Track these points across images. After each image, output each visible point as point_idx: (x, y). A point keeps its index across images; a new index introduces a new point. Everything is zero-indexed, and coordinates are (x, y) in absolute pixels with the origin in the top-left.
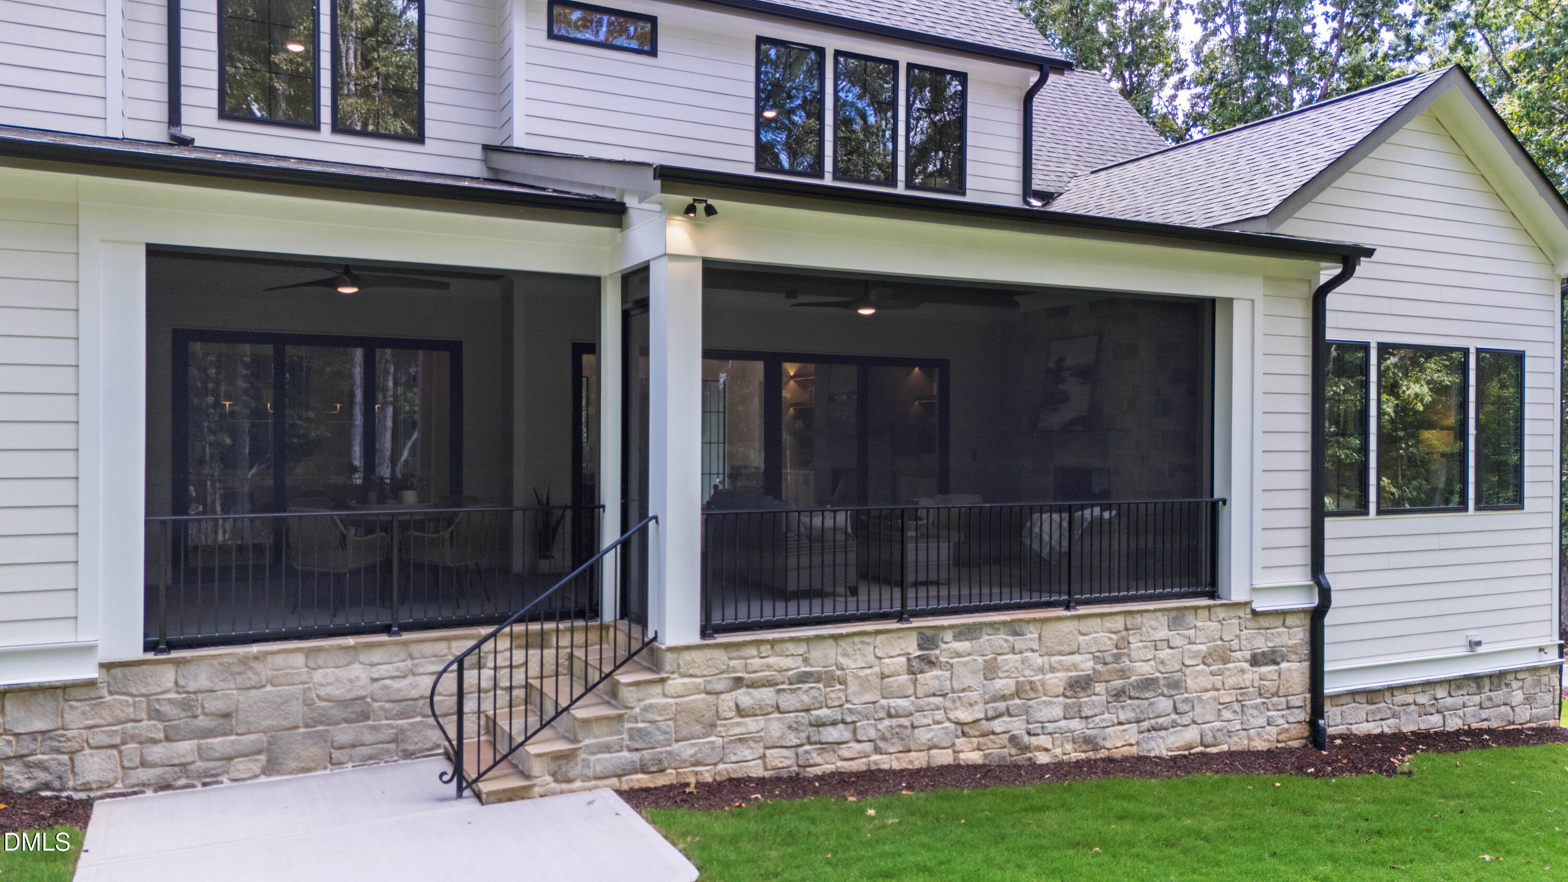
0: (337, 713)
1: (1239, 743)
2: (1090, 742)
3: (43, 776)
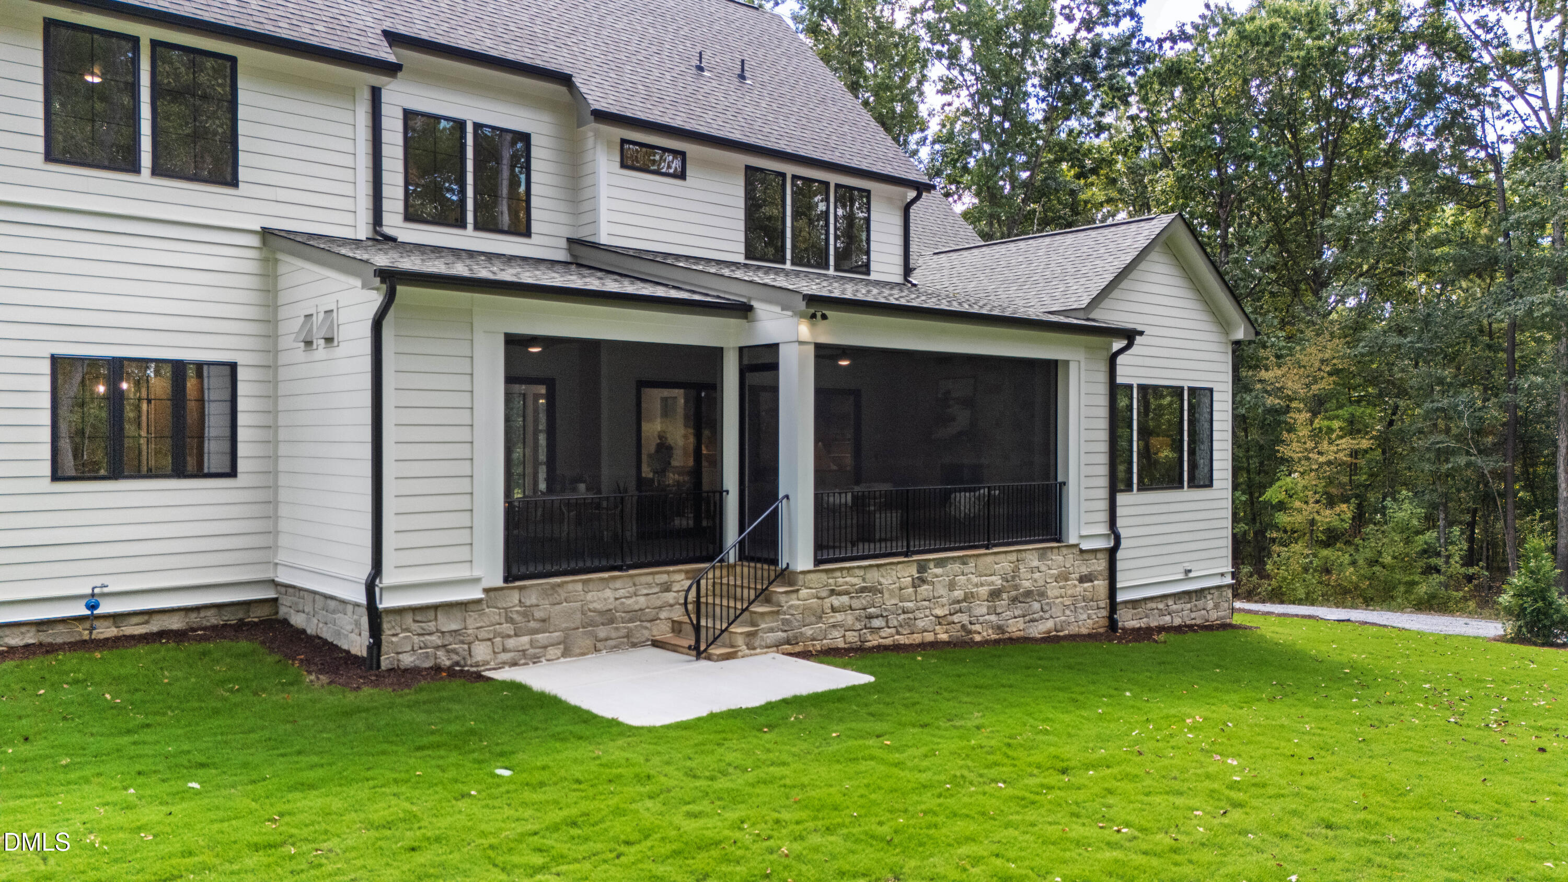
0: (598, 619)
1: (1073, 629)
2: (1000, 629)
3: (456, 658)
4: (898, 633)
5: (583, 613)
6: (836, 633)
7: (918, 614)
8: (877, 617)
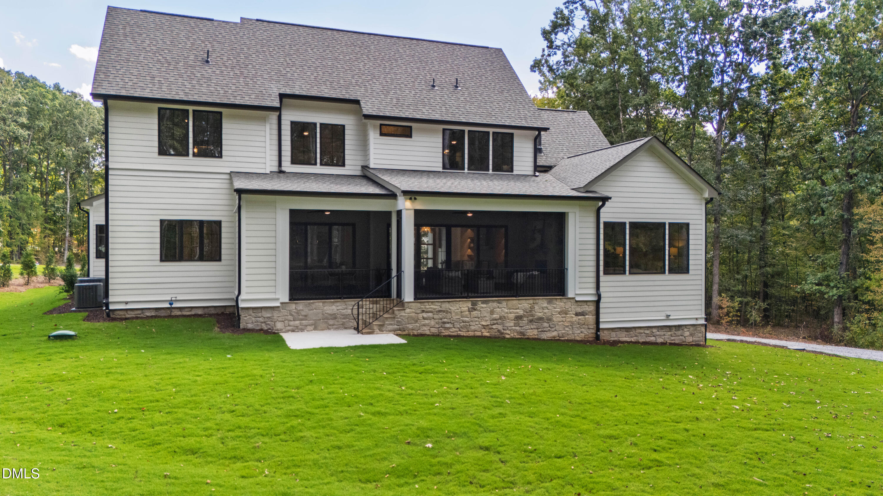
0: (329, 317)
1: (572, 337)
2: (522, 333)
4: (460, 331)
5: (323, 314)
6: (426, 328)
7: (471, 323)
8: (448, 323)
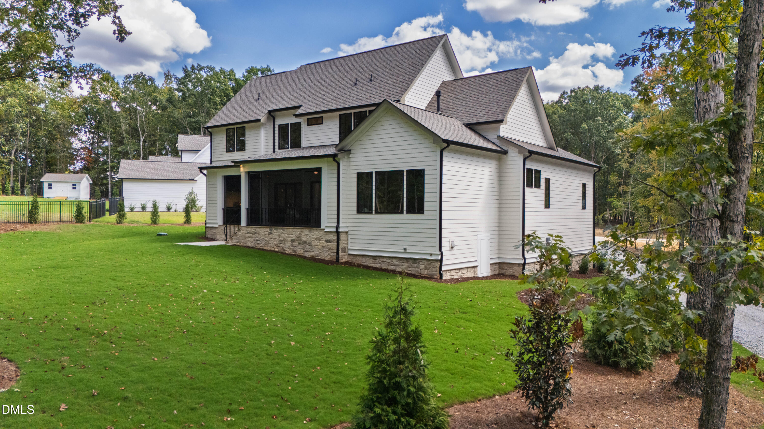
1: (322, 257)
2: (295, 251)
3: (215, 237)
6: (249, 243)
7: (269, 242)
8: (259, 241)
